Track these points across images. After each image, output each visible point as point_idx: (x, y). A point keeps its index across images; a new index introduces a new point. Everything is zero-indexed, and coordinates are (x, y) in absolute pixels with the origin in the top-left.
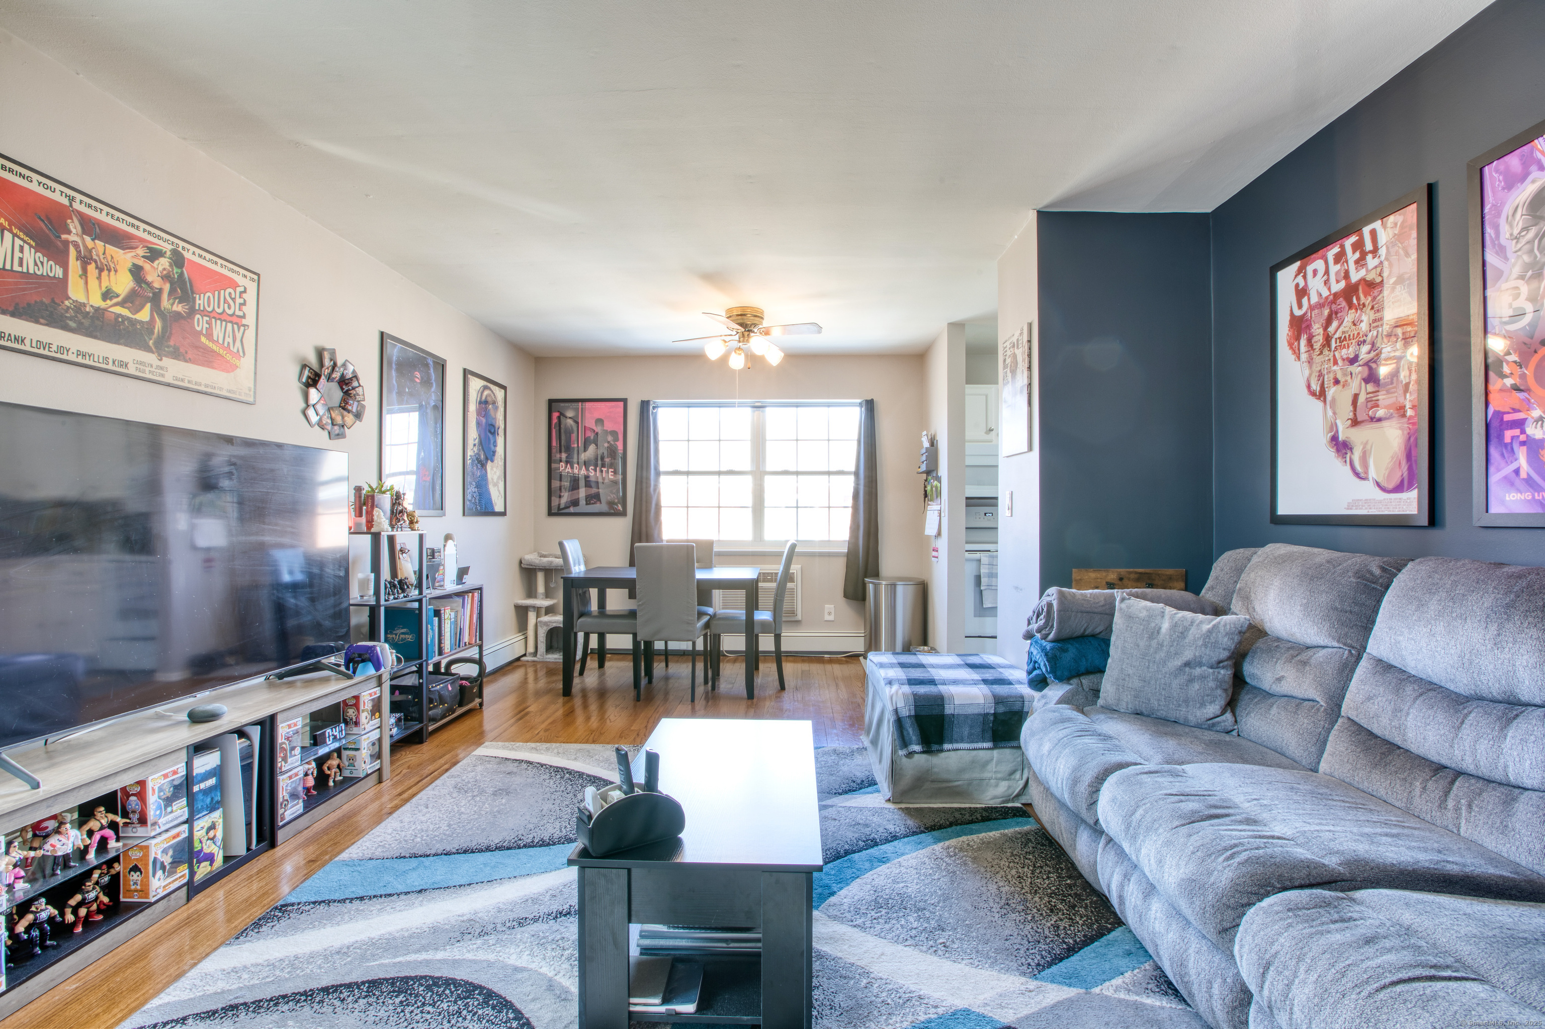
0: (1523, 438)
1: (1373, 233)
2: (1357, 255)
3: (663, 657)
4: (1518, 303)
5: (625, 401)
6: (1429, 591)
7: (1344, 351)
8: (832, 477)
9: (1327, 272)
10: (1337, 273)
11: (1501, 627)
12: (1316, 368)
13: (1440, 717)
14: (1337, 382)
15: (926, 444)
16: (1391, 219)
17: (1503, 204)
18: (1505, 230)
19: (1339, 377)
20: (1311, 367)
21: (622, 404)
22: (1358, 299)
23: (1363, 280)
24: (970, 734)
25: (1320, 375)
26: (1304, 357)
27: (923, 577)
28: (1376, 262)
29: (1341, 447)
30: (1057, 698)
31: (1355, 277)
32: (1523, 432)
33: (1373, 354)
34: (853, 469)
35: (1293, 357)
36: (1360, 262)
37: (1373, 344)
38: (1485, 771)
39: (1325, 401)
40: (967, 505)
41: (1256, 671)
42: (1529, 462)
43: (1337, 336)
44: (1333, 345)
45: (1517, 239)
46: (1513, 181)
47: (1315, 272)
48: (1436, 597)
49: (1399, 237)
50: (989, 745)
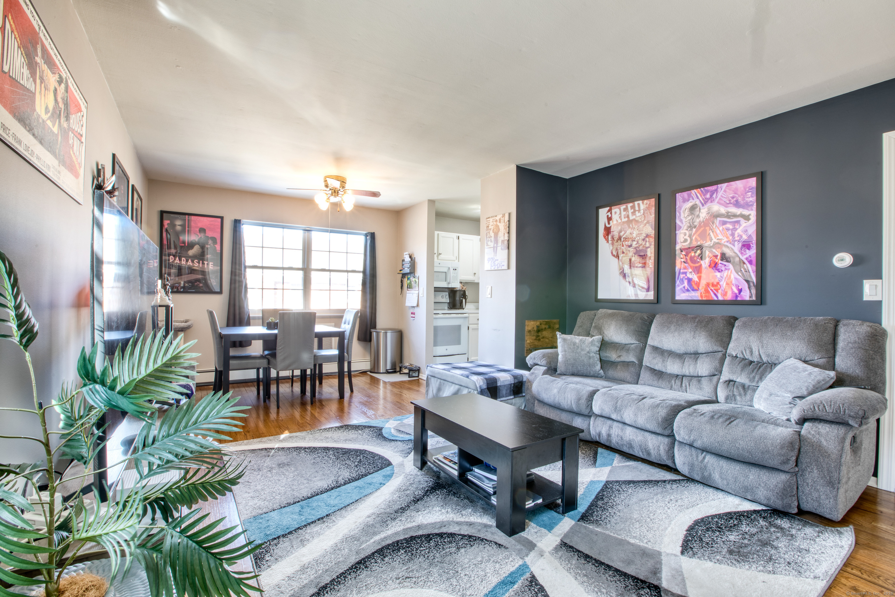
0: (686, 277)
1: (639, 204)
2: (632, 210)
3: (256, 384)
4: (686, 237)
5: (222, 218)
6: (670, 323)
7: (626, 243)
8: (349, 274)
9: (620, 213)
10: (624, 215)
11: (695, 332)
12: (615, 247)
13: (678, 361)
14: (623, 253)
15: (407, 259)
16: (645, 201)
17: (682, 207)
18: (682, 214)
19: (624, 251)
20: (613, 246)
21: (219, 220)
22: (632, 226)
23: (634, 220)
24: (506, 393)
25: (617, 249)
26: (610, 242)
27: (400, 327)
28: (639, 214)
29: (624, 275)
30: (542, 373)
31: (631, 218)
32: (686, 275)
33: (637, 245)
34: (361, 269)
35: (606, 241)
36: (634, 213)
37: (638, 242)
38: (692, 374)
39: (619, 259)
40: (435, 291)
41: (608, 355)
42: (688, 284)
43: (624, 237)
44: (622, 240)
45: (686, 218)
46: (685, 201)
47: (616, 213)
48: (673, 325)
49: (648, 208)
50: (512, 397)
